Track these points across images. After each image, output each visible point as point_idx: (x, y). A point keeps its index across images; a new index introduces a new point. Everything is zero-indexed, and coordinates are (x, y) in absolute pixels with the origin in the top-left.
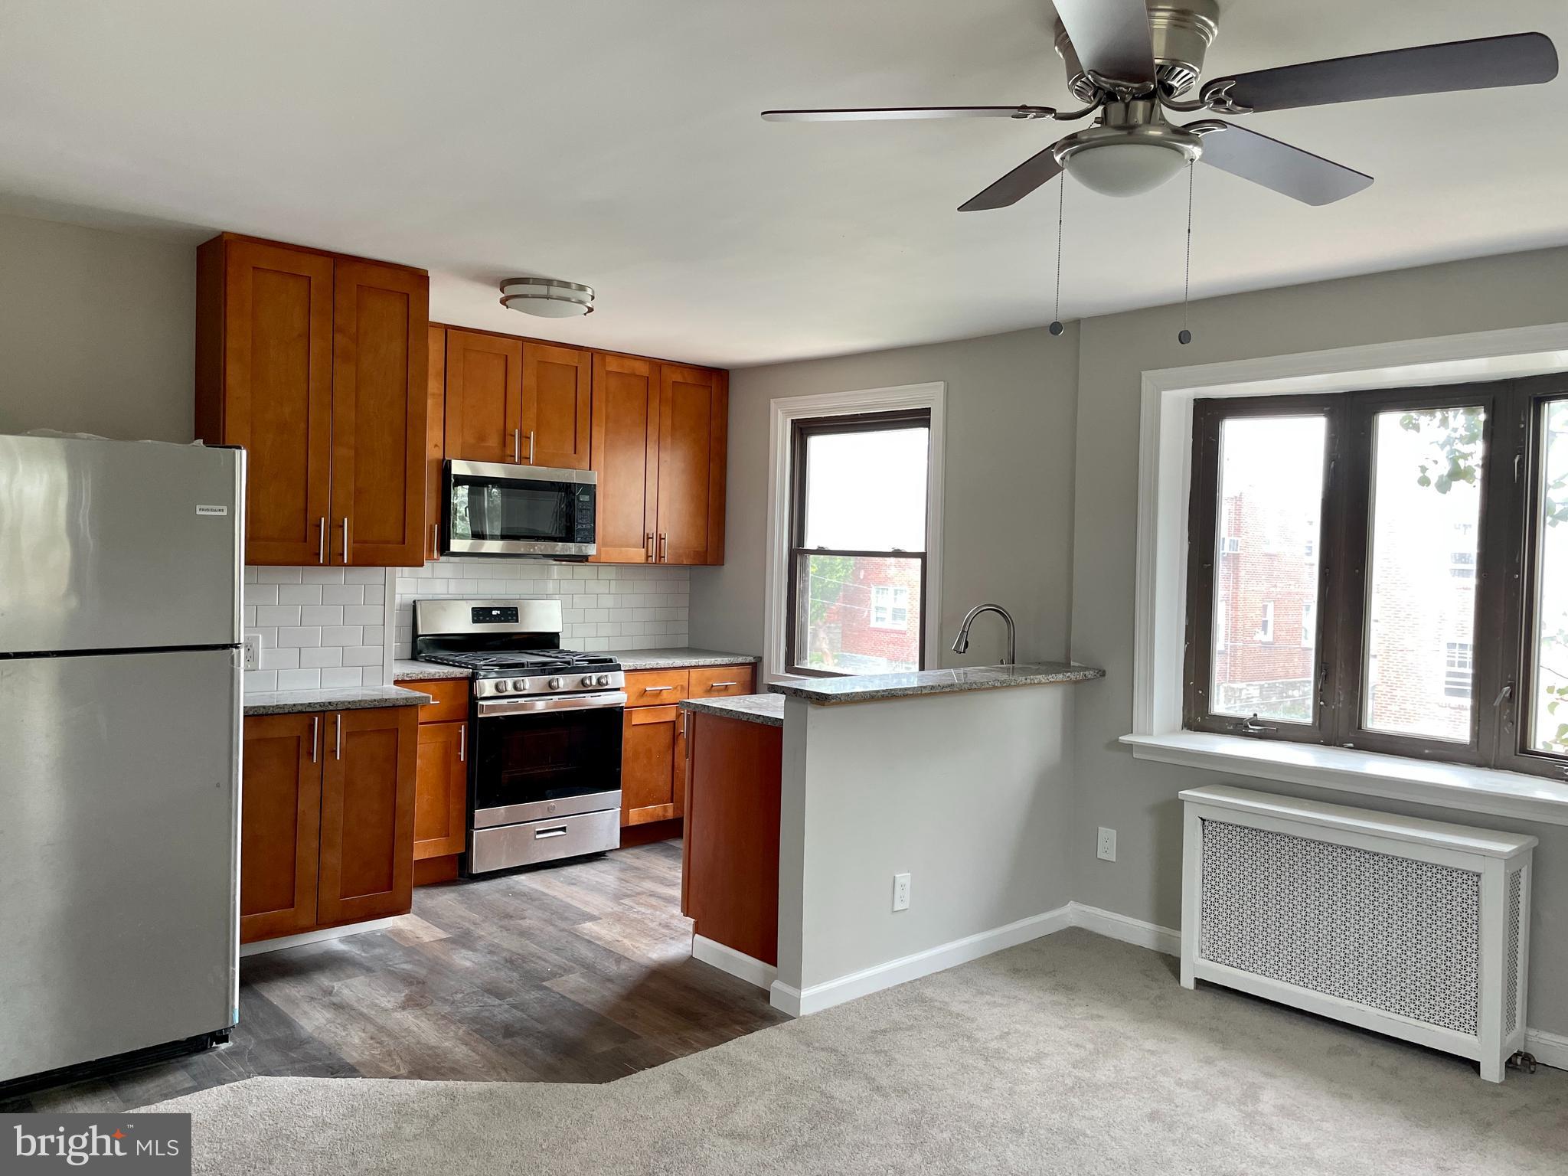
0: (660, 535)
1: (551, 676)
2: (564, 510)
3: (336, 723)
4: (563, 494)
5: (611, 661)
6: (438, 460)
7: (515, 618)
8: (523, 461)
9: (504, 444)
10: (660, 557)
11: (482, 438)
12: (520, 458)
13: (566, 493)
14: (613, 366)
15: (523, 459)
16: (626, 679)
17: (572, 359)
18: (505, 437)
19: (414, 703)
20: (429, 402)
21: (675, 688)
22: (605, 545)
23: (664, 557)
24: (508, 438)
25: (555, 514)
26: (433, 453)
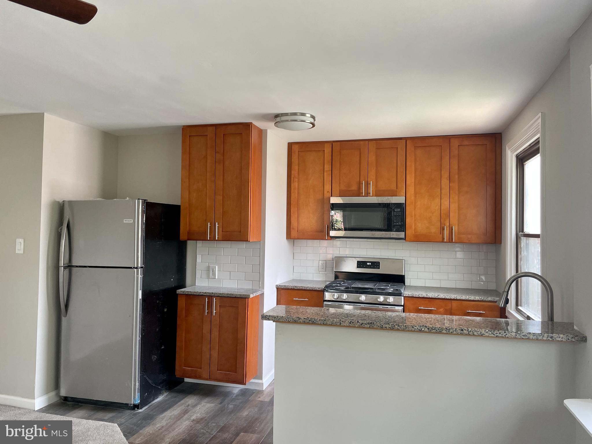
0: (451, 227)
1: (359, 294)
2: (386, 216)
6: (329, 198)
7: (378, 267)
8: (367, 195)
9: (360, 188)
10: (452, 239)
11: (349, 187)
13: (388, 208)
14: (418, 143)
17: (395, 144)
18: (360, 185)
26: (327, 195)
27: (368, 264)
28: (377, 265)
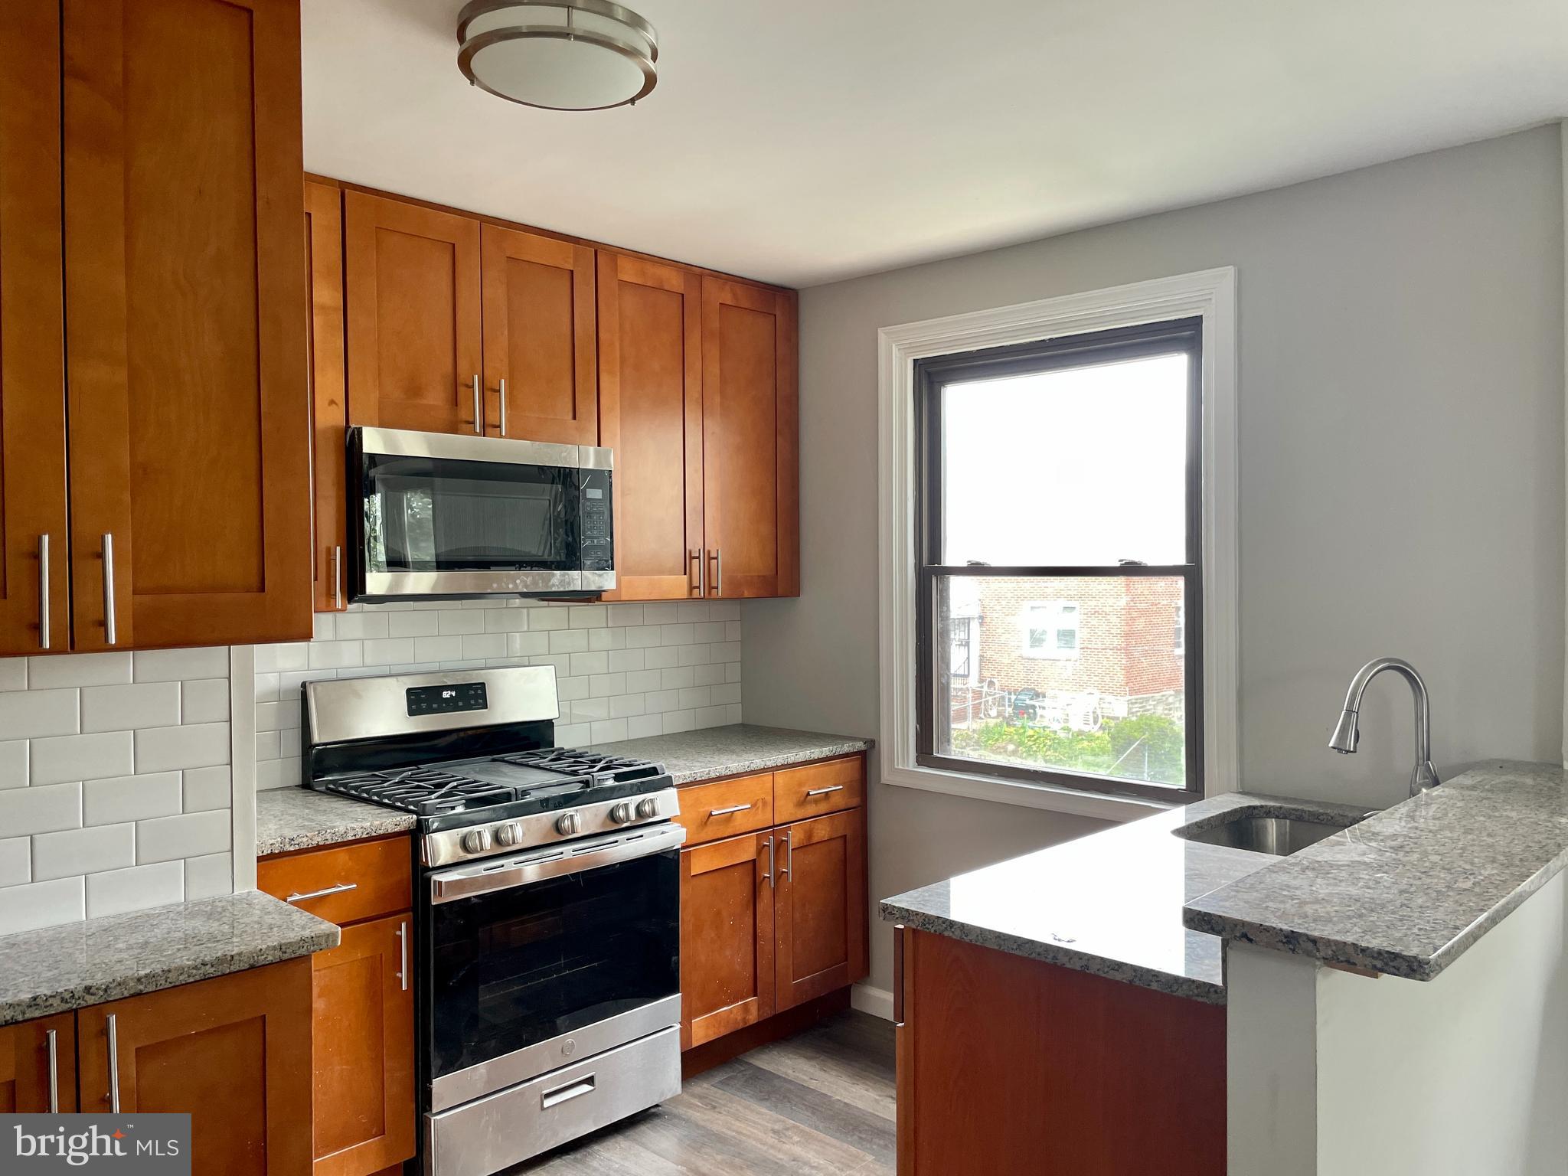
0: (709, 552)
1: (560, 812)
2: (562, 515)
3: (105, 1032)
4: (560, 486)
5: (654, 771)
6: (336, 429)
7: (480, 701)
8: (489, 430)
9: (455, 402)
10: (711, 588)
11: (414, 389)
12: (484, 426)
13: (564, 484)
14: (628, 272)
15: (489, 428)
16: (680, 799)
17: (564, 258)
18: (456, 389)
19: (303, 951)
20: (317, 321)
21: (754, 805)
22: (627, 571)
23: (717, 588)
24: (462, 390)
25: (547, 522)
26: (328, 416)
27: (446, 695)
28: (476, 697)
